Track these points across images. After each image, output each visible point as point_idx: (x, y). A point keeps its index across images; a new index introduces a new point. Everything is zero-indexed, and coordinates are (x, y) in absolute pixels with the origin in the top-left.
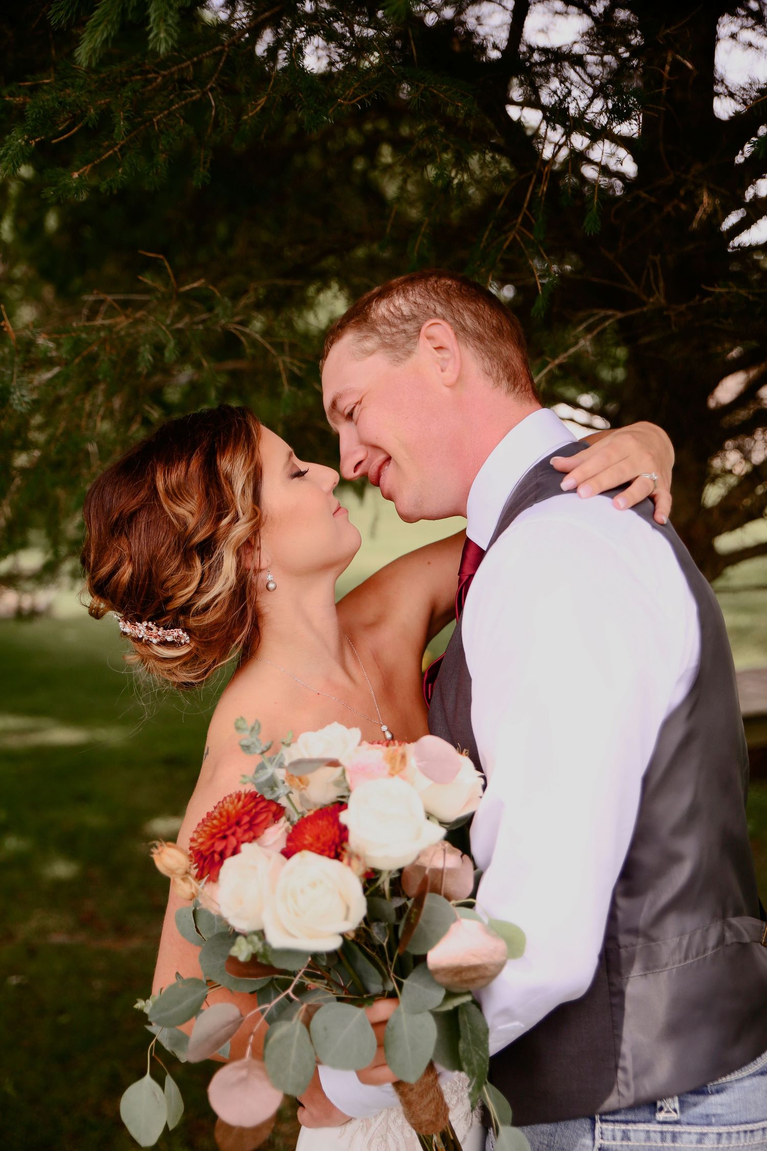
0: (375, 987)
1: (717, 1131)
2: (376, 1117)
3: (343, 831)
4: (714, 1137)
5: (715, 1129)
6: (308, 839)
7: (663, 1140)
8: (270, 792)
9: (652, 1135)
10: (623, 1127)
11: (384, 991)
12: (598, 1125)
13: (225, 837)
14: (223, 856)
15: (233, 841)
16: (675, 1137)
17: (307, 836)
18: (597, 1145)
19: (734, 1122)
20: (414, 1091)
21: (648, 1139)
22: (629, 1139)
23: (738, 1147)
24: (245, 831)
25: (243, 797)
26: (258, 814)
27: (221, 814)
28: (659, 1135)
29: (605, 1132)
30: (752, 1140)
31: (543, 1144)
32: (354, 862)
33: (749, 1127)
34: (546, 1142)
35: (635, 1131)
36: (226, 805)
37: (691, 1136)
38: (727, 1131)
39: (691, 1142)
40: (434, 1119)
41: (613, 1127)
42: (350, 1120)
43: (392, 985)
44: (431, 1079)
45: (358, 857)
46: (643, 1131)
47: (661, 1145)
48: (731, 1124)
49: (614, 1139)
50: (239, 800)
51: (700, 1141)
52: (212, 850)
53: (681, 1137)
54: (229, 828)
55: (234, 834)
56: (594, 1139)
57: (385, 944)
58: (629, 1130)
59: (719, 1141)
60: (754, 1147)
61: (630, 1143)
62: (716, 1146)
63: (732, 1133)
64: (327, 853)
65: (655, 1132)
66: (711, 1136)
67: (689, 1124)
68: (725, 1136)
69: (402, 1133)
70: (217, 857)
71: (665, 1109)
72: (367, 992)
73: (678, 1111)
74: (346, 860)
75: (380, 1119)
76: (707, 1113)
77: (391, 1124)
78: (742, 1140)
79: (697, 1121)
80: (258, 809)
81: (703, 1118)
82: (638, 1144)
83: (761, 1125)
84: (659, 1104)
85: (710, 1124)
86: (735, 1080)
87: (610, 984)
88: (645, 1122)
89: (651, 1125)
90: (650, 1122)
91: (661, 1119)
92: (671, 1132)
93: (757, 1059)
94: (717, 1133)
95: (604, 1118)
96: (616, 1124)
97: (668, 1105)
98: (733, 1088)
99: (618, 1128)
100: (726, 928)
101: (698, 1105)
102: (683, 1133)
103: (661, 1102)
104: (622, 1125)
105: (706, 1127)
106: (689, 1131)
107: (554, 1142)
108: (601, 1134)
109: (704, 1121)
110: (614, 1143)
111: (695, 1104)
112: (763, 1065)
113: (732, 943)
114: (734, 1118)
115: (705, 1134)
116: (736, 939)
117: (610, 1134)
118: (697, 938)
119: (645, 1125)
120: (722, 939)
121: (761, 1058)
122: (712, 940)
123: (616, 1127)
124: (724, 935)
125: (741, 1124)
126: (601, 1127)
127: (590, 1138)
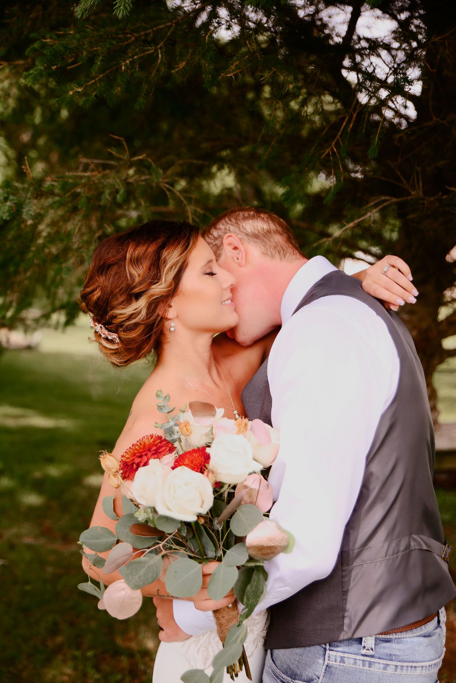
0: (211, 554)
1: (395, 664)
4: (393, 667)
5: (394, 663)
6: (187, 461)
7: (364, 665)
8: (169, 437)
9: (358, 661)
10: (341, 654)
11: (217, 557)
12: (328, 652)
13: (141, 456)
14: (138, 466)
15: (145, 458)
16: (370, 664)
17: (186, 460)
18: (326, 663)
19: (405, 660)
20: (225, 618)
21: (355, 663)
22: (344, 662)
23: (407, 675)
24: (153, 454)
25: (154, 437)
26: (160, 447)
27: (141, 444)
28: (361, 662)
29: (331, 656)
30: (415, 672)
31: (296, 660)
32: (210, 475)
35: (348, 658)
36: (144, 440)
37: (380, 665)
38: (401, 665)
39: (380, 669)
41: (335, 654)
43: (220, 553)
46: (353, 658)
47: (362, 668)
48: (403, 662)
49: (335, 661)
50: (152, 438)
51: (385, 669)
52: (133, 462)
53: (374, 665)
54: (144, 452)
55: (146, 455)
56: (324, 660)
57: (220, 530)
58: (345, 657)
59: (395, 670)
61: (344, 665)
62: (394, 673)
63: (404, 666)
65: (359, 660)
67: (379, 658)
68: (399, 667)
70: (135, 466)
71: (366, 648)
72: (206, 556)
73: (374, 650)
75: (206, 637)
76: (391, 653)
77: (211, 640)
78: (409, 671)
79: (384, 657)
80: (161, 445)
81: (388, 656)
82: (349, 665)
83: (421, 664)
84: (363, 644)
85: (391, 660)
86: (409, 637)
87: (343, 571)
88: (354, 654)
89: (357, 656)
90: (357, 654)
91: (363, 653)
92: (369, 661)
93: (423, 627)
94: (395, 665)
95: (331, 648)
96: (338, 653)
97: (368, 646)
98: (407, 641)
99: (339, 655)
100: (411, 540)
101: (385, 648)
102: (375, 663)
103: (365, 642)
104: (341, 653)
105: (389, 661)
106: (379, 662)
107: (302, 660)
108: (329, 657)
109: (389, 658)
110: (335, 663)
111: (384, 648)
112: (426, 632)
113: (415, 549)
114: (406, 658)
115: (388, 665)
116: (417, 547)
117: (334, 658)
118: (393, 545)
119: (354, 656)
120: (408, 546)
121: (425, 627)
122: (402, 547)
123: (337, 655)
124: (410, 544)
125: (409, 662)
126: (329, 654)
127: (322, 659)
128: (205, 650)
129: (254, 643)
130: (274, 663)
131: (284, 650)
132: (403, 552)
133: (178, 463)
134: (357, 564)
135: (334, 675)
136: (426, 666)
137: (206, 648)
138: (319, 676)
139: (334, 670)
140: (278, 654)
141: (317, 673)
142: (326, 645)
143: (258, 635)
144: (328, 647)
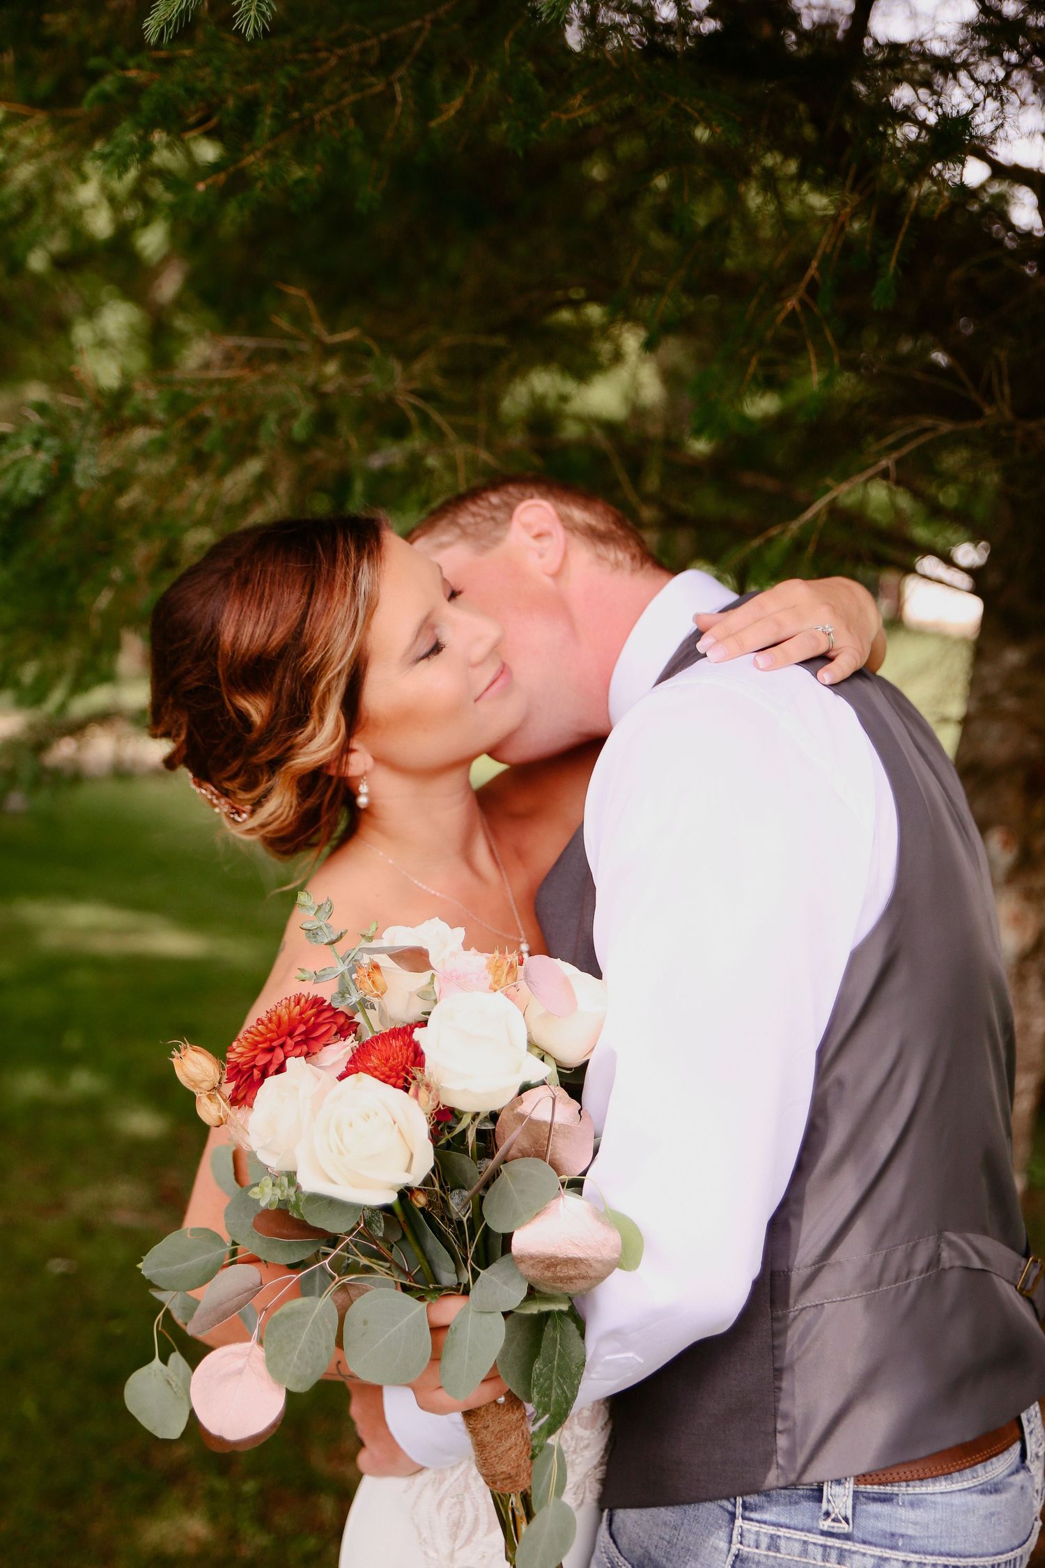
0: (447, 1277)
1: (904, 1558)
2: (453, 1468)
3: (418, 1057)
4: (898, 1565)
5: (901, 1556)
6: (374, 1061)
7: (825, 1558)
8: (340, 1000)
9: (811, 1547)
10: (771, 1530)
11: (459, 1284)
12: (739, 1522)
13: (271, 1050)
14: (265, 1075)
15: (280, 1054)
16: (842, 1556)
17: (373, 1058)
18: (734, 1550)
19: (930, 1550)
20: (491, 1429)
21: (805, 1553)
22: (778, 1550)
24: (297, 1044)
25: (303, 1001)
26: (316, 1026)
27: (270, 1020)
28: (820, 1550)
29: (745, 1534)
31: (663, 1539)
32: (423, 1093)
33: (953, 1561)
34: (667, 1537)
35: (788, 1538)
37: (866, 1559)
38: (919, 1560)
40: (513, 1473)
41: (757, 1529)
42: (421, 1469)
43: (467, 1276)
44: (515, 1418)
45: (428, 1086)
46: (799, 1540)
47: (822, 1564)
48: (925, 1553)
49: (757, 1546)
50: (298, 1003)
52: (252, 1064)
53: (850, 1558)
54: (278, 1038)
55: (282, 1046)
56: (730, 1542)
57: (465, 1219)
58: (780, 1537)
61: (778, 1555)
63: (925, 1564)
64: (393, 1080)
65: (815, 1544)
67: (864, 1542)
70: (256, 1072)
71: (833, 1516)
72: (437, 1281)
73: (851, 1521)
74: (412, 1091)
75: (458, 1472)
76: (894, 1530)
79: (878, 1540)
80: (320, 1020)
81: (886, 1538)
82: (789, 1557)
83: (970, 1561)
84: (825, 1505)
85: (894, 1548)
86: (942, 1493)
87: (774, 1319)
88: (802, 1530)
89: (811, 1535)
90: (809, 1531)
91: (825, 1528)
92: (838, 1548)
93: (979, 1467)
94: (904, 1561)
95: (747, 1514)
96: (763, 1525)
97: (837, 1511)
98: (935, 1503)
99: (765, 1531)
100: (943, 1245)
101: (879, 1517)
102: (855, 1552)
103: (829, 1501)
104: (771, 1528)
105: (888, 1551)
106: (864, 1551)
107: (678, 1539)
108: (741, 1535)
109: (888, 1542)
110: (757, 1551)
111: (877, 1516)
112: (986, 1479)
113: (952, 1268)
114: (931, 1544)
115: (886, 1559)
116: (958, 1263)
117: (753, 1537)
118: (898, 1257)
119: (802, 1534)
120: (935, 1261)
121: (985, 1467)
122: (920, 1261)
123: (762, 1530)
124: (940, 1255)
125: (941, 1554)
126: (741, 1527)
127: (726, 1539)
128: (455, 1504)
129: (575, 1494)
130: (615, 1542)
131: (637, 1511)
132: (921, 1273)
133: (355, 1065)
134: (808, 1304)
137: (458, 1499)
140: (623, 1521)
142: (734, 1505)
143: (586, 1476)
144: (739, 1511)
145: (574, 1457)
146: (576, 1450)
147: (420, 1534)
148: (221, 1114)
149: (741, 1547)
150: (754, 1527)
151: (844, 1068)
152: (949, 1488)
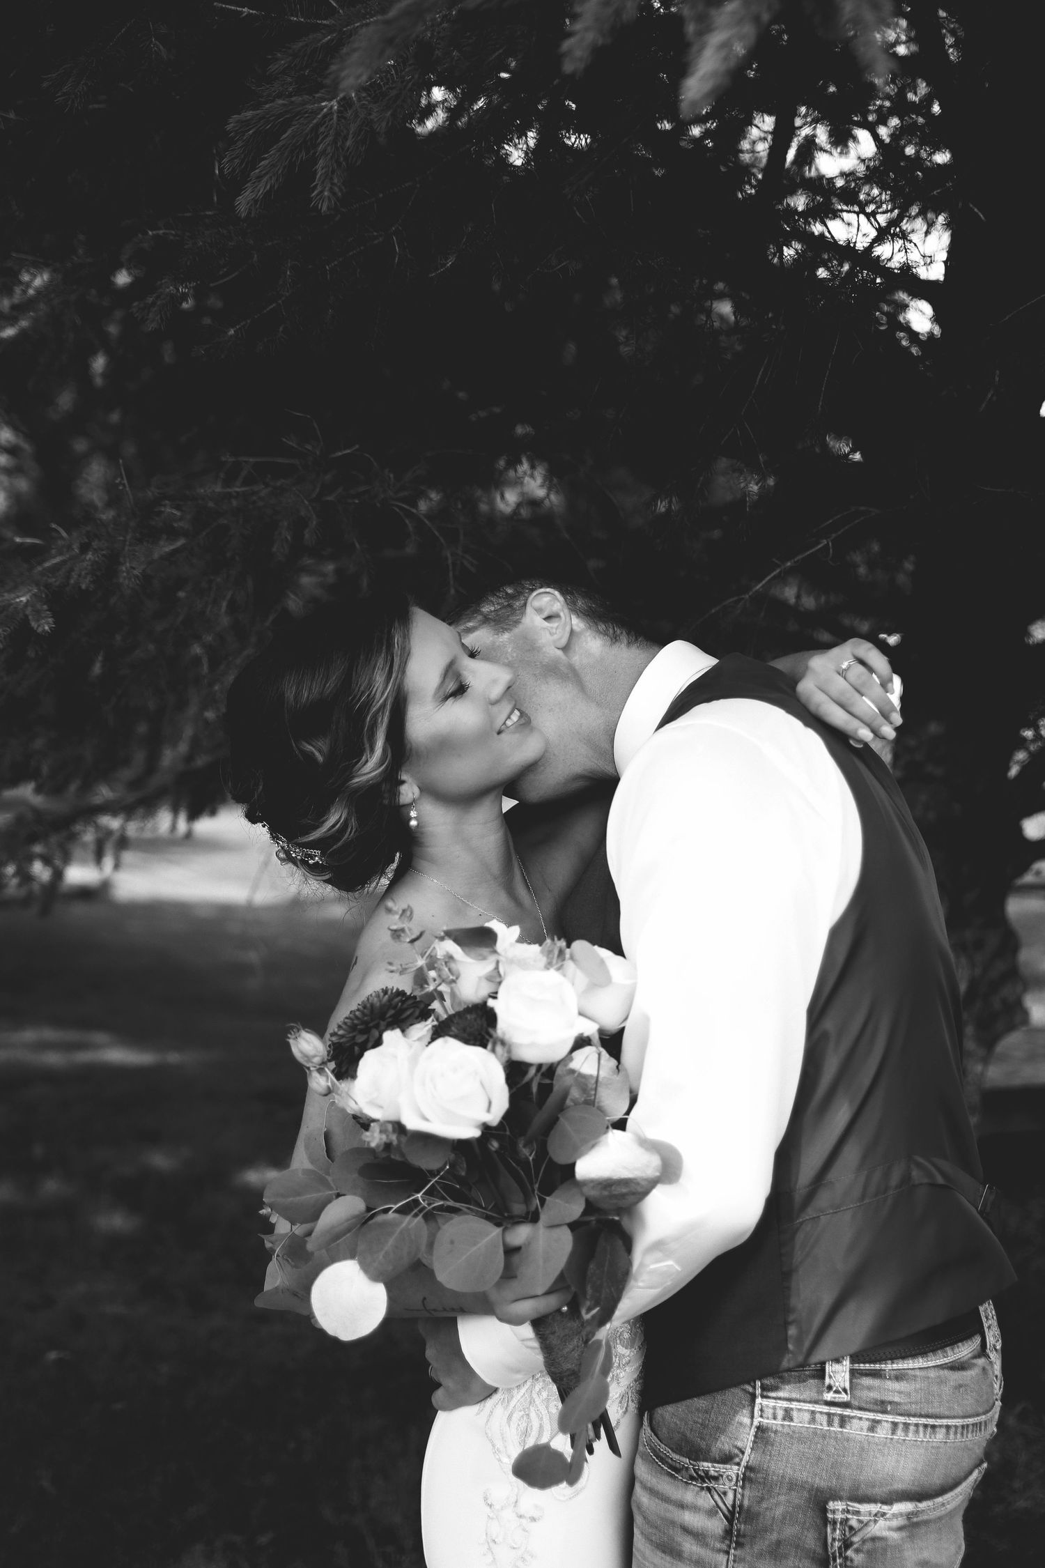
1: (893, 1420)
3: (492, 1019)
4: (888, 1426)
5: (890, 1418)
7: (830, 1423)
8: (420, 990)
9: (818, 1416)
10: (785, 1404)
11: (528, 1213)
12: (759, 1400)
13: (367, 1030)
14: (364, 1048)
15: (376, 1033)
16: (843, 1421)
17: (453, 1027)
18: (756, 1423)
19: (913, 1413)
20: (556, 1335)
21: (813, 1420)
22: (791, 1419)
23: (916, 1441)
24: (391, 1022)
26: (403, 1010)
28: (825, 1417)
29: (765, 1409)
30: (933, 1436)
31: (697, 1422)
33: (931, 1421)
34: (700, 1421)
35: (799, 1410)
37: (862, 1422)
38: (904, 1421)
39: (862, 1429)
40: (576, 1369)
41: (775, 1404)
45: (503, 1043)
46: (808, 1410)
47: (828, 1428)
48: (909, 1415)
49: (775, 1418)
51: (872, 1429)
52: (352, 1042)
53: (850, 1422)
54: (373, 1020)
56: (752, 1417)
57: (531, 1158)
58: (792, 1409)
59: (894, 1432)
60: (934, 1444)
61: (792, 1424)
62: (890, 1437)
63: (909, 1424)
64: (472, 1041)
65: (821, 1413)
66: (885, 1424)
67: (860, 1409)
68: (901, 1426)
69: (547, 1407)
70: (357, 1049)
71: (834, 1389)
73: (849, 1392)
74: (490, 1046)
76: (884, 1398)
78: (921, 1434)
79: (871, 1406)
80: (405, 1006)
81: (877, 1404)
82: (801, 1425)
83: (945, 1422)
84: (827, 1381)
85: (884, 1412)
86: (920, 1368)
87: (780, 1232)
88: (810, 1402)
89: (817, 1406)
90: (816, 1402)
91: (829, 1399)
92: (840, 1415)
93: (948, 1349)
94: (893, 1423)
95: (765, 1393)
96: (779, 1401)
97: (837, 1384)
98: (915, 1376)
99: (780, 1405)
100: (912, 1166)
101: (873, 1389)
102: (853, 1417)
103: (830, 1377)
104: (785, 1402)
105: (879, 1415)
106: (860, 1416)
107: (709, 1421)
108: (761, 1411)
109: (878, 1408)
110: (774, 1422)
111: (869, 1388)
112: (954, 1359)
113: (920, 1184)
114: (914, 1409)
115: (878, 1422)
116: (926, 1181)
117: (771, 1411)
118: (877, 1176)
119: (810, 1405)
120: (906, 1179)
121: (953, 1350)
122: (895, 1179)
123: (778, 1405)
124: (910, 1174)
125: (921, 1416)
126: (761, 1404)
127: (748, 1415)
129: (620, 1402)
130: (656, 1435)
131: (674, 1405)
132: (896, 1188)
133: (440, 1033)
134: (808, 1218)
135: (772, 1445)
136: (956, 1427)
137: (524, 1411)
138: (743, 1450)
139: (773, 1435)
140: (662, 1415)
141: (739, 1444)
142: (754, 1388)
143: (629, 1387)
144: (758, 1391)
145: (618, 1371)
146: (619, 1365)
147: (494, 1446)
148: (330, 1084)
149: (762, 1420)
150: (771, 1403)
151: (829, 1024)
152: (925, 1365)
